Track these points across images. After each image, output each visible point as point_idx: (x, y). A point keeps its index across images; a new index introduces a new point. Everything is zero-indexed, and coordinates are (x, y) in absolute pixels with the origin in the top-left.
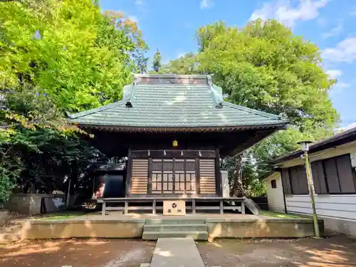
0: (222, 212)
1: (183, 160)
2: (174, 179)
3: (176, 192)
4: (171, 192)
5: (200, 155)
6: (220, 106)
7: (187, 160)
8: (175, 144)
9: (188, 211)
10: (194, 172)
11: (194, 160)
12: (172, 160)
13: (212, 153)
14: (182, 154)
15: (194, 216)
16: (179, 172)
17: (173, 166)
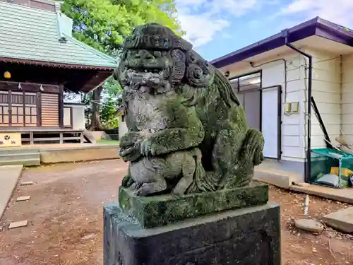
0: (61, 142)
1: (22, 93)
2: (10, 111)
3: (13, 125)
4: (8, 125)
5: (42, 89)
6: (63, 40)
7: (26, 94)
8: (8, 75)
9: (23, 143)
10: (35, 106)
11: (35, 94)
12: (7, 93)
13: (55, 88)
14: (20, 87)
15: (32, 146)
16: (18, 105)
17: (9, 98)
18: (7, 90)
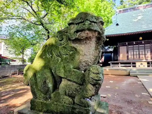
1: (144, 45)
2: (139, 53)
3: (140, 59)
4: (138, 59)
7: (146, 45)
8: (141, 38)
9: (148, 66)
10: (150, 50)
12: (138, 46)
14: (143, 43)
15: (151, 68)
16: (142, 50)
17: (139, 48)
18: (138, 45)
